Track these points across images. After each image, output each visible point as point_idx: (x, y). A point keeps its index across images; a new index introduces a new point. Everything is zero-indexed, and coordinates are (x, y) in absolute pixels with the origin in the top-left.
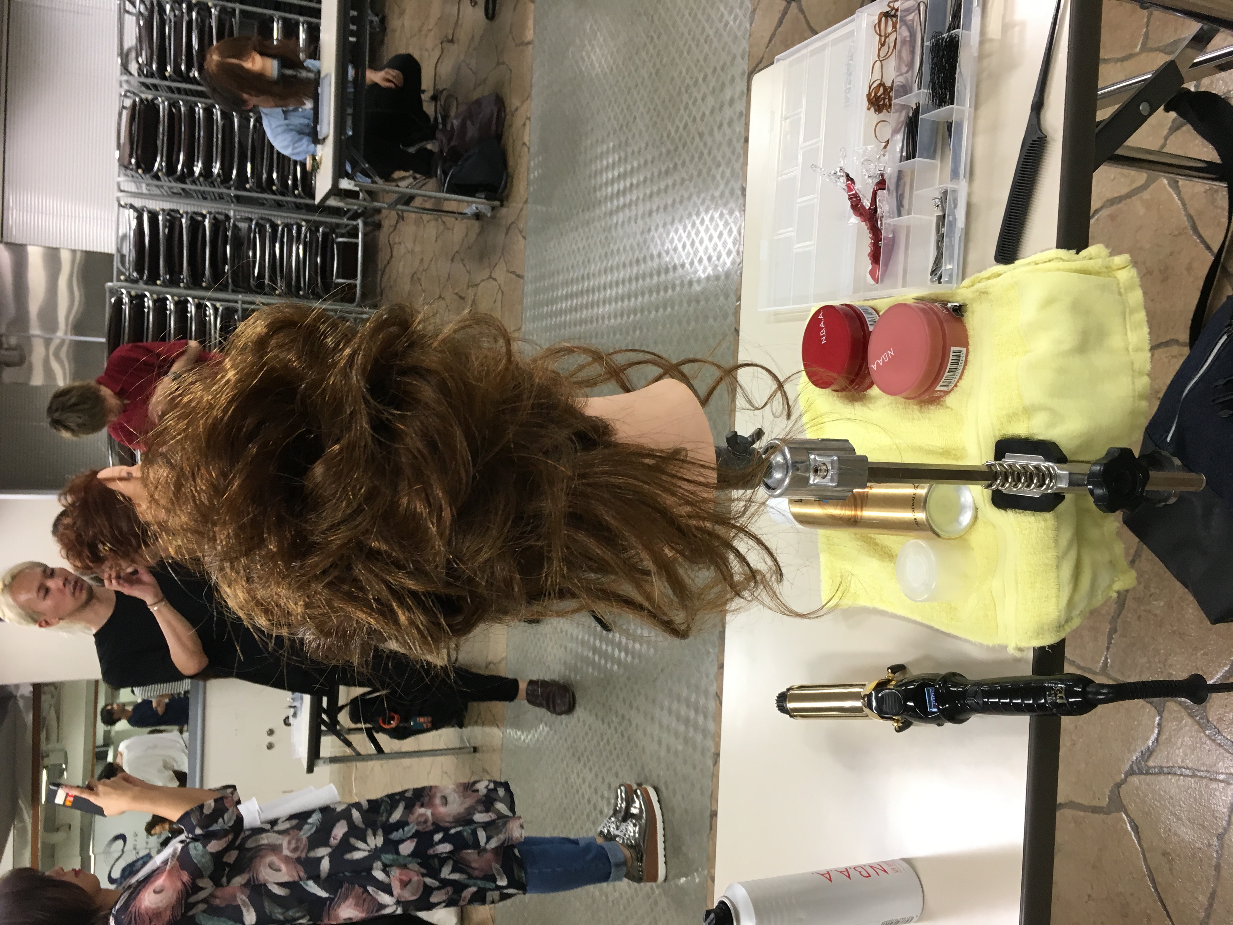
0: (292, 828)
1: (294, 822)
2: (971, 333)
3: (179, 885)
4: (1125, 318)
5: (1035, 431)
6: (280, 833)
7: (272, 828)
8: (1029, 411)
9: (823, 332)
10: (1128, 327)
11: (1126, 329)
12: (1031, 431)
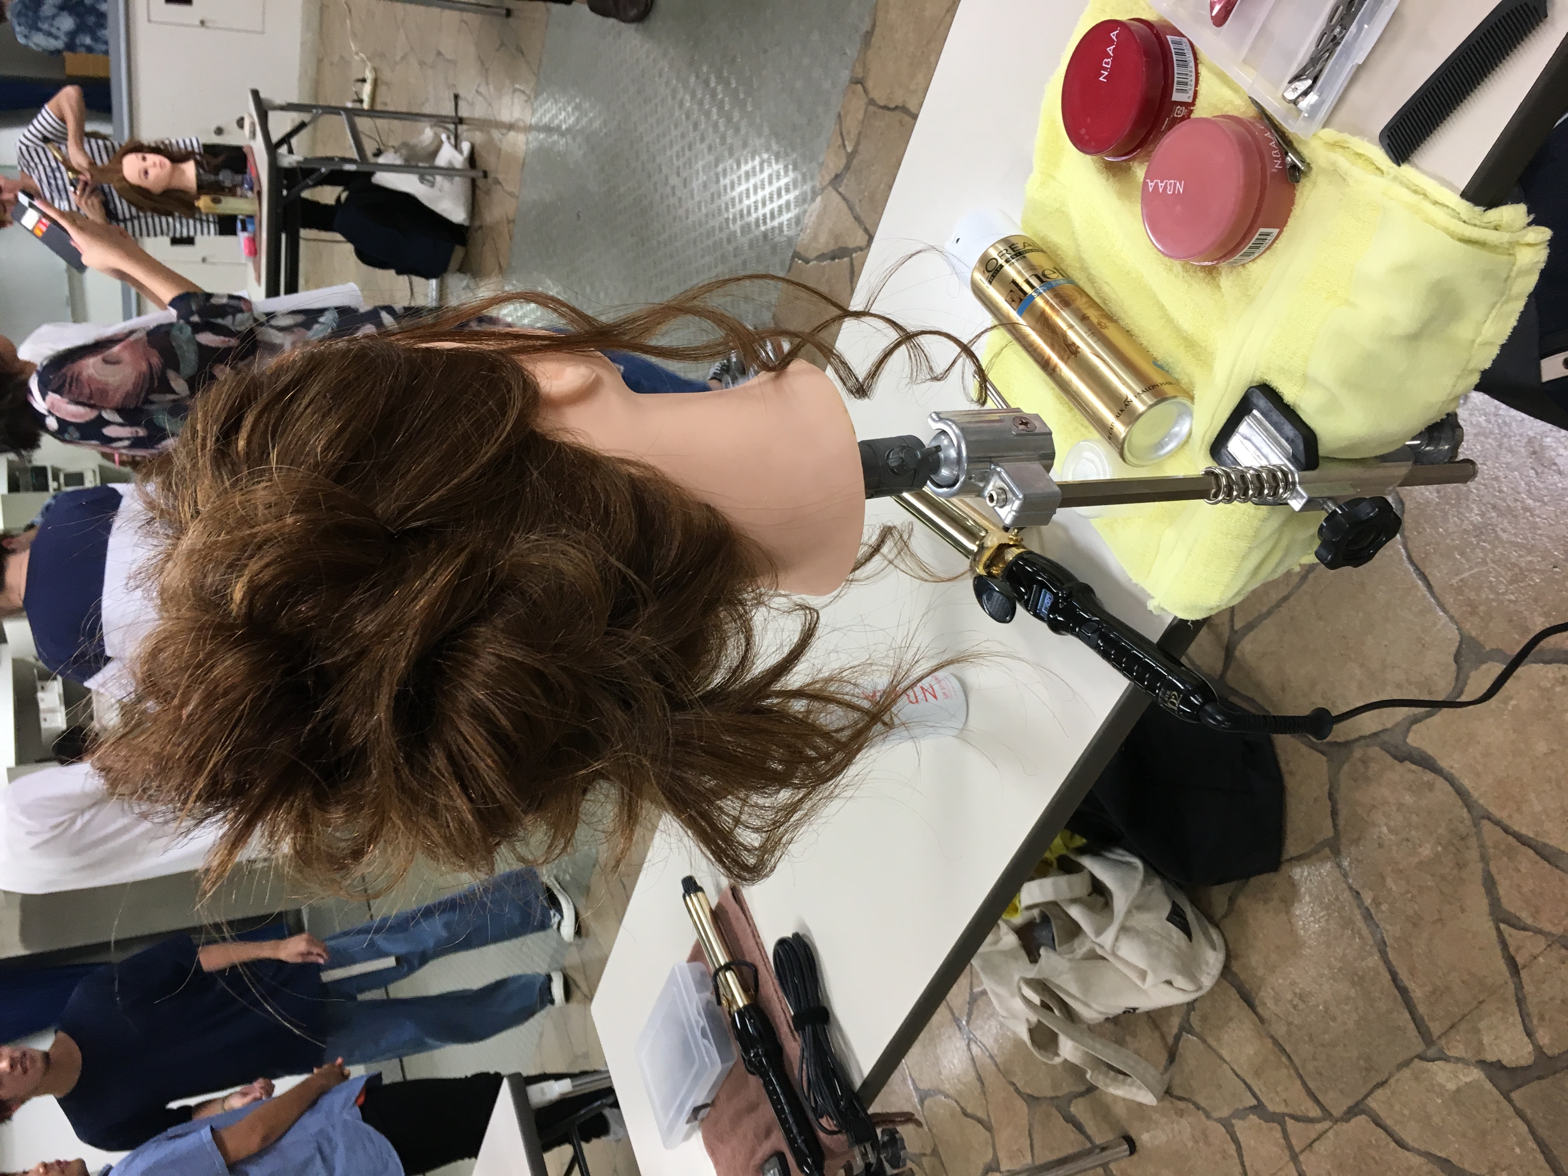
0: (296, 325)
1: (300, 318)
2: (1297, 211)
3: (144, 366)
4: (1493, 308)
5: (1302, 405)
6: (281, 329)
7: (268, 321)
8: (1306, 380)
9: (1107, 63)
10: (1491, 316)
11: (1487, 316)
12: (1298, 402)
